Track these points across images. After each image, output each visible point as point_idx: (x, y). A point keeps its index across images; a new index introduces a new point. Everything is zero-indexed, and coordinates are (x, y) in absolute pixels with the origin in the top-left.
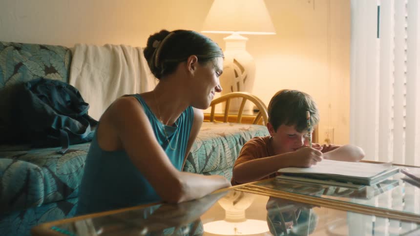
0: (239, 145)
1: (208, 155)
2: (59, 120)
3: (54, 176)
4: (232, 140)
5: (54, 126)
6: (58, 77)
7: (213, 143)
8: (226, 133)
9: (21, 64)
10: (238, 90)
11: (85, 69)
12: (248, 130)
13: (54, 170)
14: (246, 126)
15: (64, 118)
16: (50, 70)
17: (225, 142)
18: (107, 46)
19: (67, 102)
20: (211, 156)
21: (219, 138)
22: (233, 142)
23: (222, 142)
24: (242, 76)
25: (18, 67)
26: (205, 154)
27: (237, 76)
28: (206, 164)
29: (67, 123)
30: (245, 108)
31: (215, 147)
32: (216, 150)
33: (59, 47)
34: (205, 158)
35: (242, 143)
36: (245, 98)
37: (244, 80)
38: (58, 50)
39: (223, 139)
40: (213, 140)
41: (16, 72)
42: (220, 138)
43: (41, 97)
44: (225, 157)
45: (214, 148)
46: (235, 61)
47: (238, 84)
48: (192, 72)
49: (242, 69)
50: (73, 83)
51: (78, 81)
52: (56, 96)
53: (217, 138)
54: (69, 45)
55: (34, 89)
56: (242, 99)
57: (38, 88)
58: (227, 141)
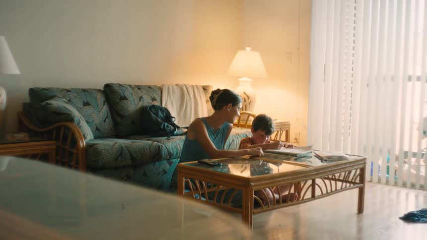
2: (164, 125)
3: (167, 148)
4: (242, 136)
5: (162, 127)
6: (157, 103)
7: (233, 137)
8: (239, 133)
9: (142, 97)
10: (246, 111)
11: (169, 97)
13: (167, 146)
15: (166, 124)
16: (154, 99)
17: (239, 137)
18: (177, 85)
19: (164, 116)
20: (232, 144)
24: (248, 102)
25: (141, 98)
26: (229, 142)
27: (245, 101)
28: (229, 147)
29: (167, 127)
30: (249, 119)
33: (155, 86)
34: (229, 144)
36: (249, 115)
37: (249, 104)
38: (156, 88)
41: (140, 101)
43: (154, 113)
45: (233, 140)
46: (244, 93)
47: (246, 106)
48: (229, 110)
49: (249, 98)
50: (163, 106)
51: (166, 105)
52: (160, 113)
53: (235, 135)
54: (160, 85)
55: (150, 109)
56: (247, 115)
57: (152, 109)
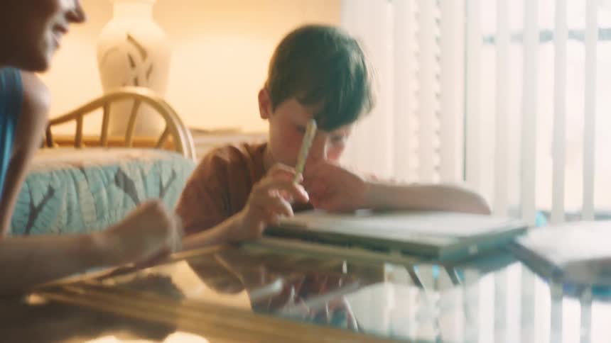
0: (114, 187)
1: (36, 203)
4: (97, 175)
7: (52, 179)
8: (88, 163)
12: (137, 160)
14: (135, 153)
20: (45, 209)
21: (67, 171)
22: (100, 180)
23: (74, 178)
24: (142, 66)
26: (28, 201)
27: (133, 65)
28: (30, 225)
31: (55, 187)
32: (56, 194)
34: (27, 209)
35: (122, 183)
36: (138, 100)
37: (148, 74)
39: (77, 171)
40: (51, 173)
42: (71, 171)
44: (79, 210)
45: (51, 192)
46: (130, 38)
47: (137, 81)
49: (144, 53)
53: (64, 171)
56: (129, 104)
58: (86, 177)
